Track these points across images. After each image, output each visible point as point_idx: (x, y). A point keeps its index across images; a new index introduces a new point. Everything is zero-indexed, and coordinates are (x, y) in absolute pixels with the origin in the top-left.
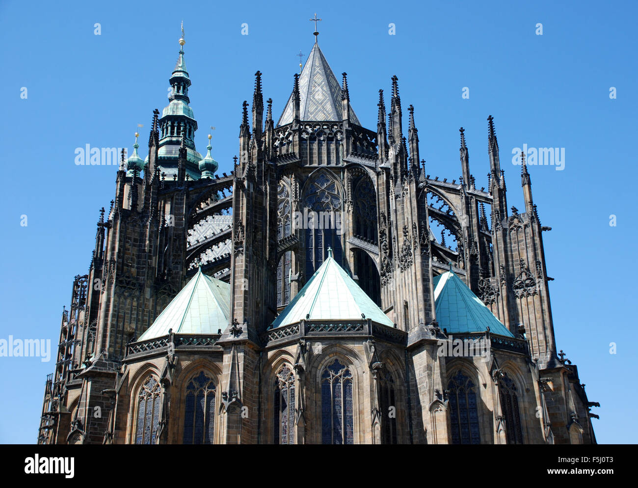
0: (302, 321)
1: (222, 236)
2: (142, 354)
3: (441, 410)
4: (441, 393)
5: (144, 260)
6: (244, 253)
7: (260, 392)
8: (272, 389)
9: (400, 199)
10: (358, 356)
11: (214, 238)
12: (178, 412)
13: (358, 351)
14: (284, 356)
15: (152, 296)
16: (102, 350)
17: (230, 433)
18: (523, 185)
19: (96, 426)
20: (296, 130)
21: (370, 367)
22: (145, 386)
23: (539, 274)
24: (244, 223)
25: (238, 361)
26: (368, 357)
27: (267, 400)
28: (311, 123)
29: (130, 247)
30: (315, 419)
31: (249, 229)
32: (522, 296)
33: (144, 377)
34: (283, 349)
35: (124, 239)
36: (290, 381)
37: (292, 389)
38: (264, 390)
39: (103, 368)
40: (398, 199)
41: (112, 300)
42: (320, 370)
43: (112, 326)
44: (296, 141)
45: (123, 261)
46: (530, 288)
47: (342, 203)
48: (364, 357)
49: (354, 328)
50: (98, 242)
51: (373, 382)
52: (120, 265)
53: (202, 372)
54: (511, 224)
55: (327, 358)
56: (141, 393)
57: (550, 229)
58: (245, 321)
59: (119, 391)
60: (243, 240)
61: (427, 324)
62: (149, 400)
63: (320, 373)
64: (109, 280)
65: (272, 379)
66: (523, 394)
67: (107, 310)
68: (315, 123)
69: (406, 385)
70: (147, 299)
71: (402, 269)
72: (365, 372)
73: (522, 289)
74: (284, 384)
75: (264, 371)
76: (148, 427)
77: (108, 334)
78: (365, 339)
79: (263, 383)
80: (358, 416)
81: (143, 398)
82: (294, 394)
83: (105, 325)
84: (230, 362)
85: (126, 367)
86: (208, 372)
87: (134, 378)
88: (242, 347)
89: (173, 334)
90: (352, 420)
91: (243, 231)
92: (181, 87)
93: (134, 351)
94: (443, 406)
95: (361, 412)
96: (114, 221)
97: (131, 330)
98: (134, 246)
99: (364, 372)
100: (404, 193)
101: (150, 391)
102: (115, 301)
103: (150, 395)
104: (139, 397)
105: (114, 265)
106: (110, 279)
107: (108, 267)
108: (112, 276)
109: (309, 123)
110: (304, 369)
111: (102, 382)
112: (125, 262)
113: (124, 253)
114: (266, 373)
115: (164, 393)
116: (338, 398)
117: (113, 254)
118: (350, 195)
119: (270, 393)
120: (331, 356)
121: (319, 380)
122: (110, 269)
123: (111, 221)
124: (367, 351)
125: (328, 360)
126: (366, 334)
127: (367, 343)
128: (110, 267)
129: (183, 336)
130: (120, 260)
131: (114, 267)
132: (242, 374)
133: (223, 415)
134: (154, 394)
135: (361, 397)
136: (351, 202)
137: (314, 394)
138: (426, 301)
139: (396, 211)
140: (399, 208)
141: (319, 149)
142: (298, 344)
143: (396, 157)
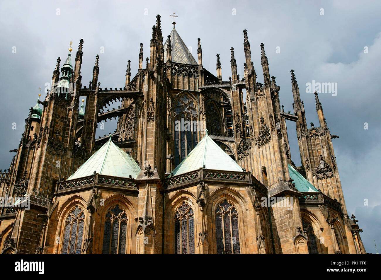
0: (201, 168)
1: (105, 139)
2: (71, 189)
3: (302, 242)
4: (302, 229)
5: (68, 131)
6: (154, 120)
7: (163, 222)
8: (172, 221)
9: (254, 102)
10: (242, 198)
11: (100, 139)
12: (99, 234)
13: (242, 194)
14: (184, 195)
15: (71, 157)
16: (34, 189)
17: (147, 249)
18: (317, 110)
19: (25, 246)
20: (170, 66)
21: (254, 206)
22: (71, 214)
23: (334, 164)
24: (154, 100)
25: (151, 195)
26: (251, 198)
27: (169, 229)
28: (178, 64)
29: (59, 122)
30: (212, 243)
31: (157, 105)
32: (323, 178)
33: (71, 206)
34: (184, 189)
35: (55, 116)
36: (189, 214)
37: (190, 220)
38: (166, 221)
39: (35, 202)
40: (253, 102)
41: (44, 154)
42: (214, 206)
43: (43, 173)
44: (169, 73)
45: (53, 130)
46: (328, 173)
47: (198, 114)
48: (248, 199)
49: (239, 177)
50: (27, 129)
51: (256, 217)
52: (51, 133)
53: (117, 205)
54: (311, 133)
55: (219, 197)
56: (67, 219)
57: (338, 137)
58: (155, 167)
59: (51, 216)
60: (154, 112)
61: (285, 181)
62: (74, 224)
63: (214, 208)
64: (43, 141)
65: (173, 213)
66: (342, 240)
67: (40, 161)
68: (181, 65)
69: (269, 225)
70: (68, 158)
71: (259, 145)
72: (249, 209)
73: (322, 174)
74: (184, 216)
75: (167, 207)
76: (73, 245)
77: (40, 178)
78: (248, 185)
79: (165, 216)
80: (244, 243)
81: (69, 222)
82: (192, 224)
83: (38, 172)
84: (145, 195)
85: (56, 199)
86: (122, 206)
87: (63, 207)
88: (154, 185)
89: (98, 174)
90: (239, 246)
91: (153, 105)
92: (68, 73)
93: (64, 187)
94: (304, 239)
95: (246, 240)
96: (50, 101)
97: (55, 178)
98: (62, 121)
99: (247, 210)
100: (257, 98)
101: (75, 218)
102: (46, 155)
103: (75, 220)
104: (66, 222)
105: (48, 130)
106: (44, 139)
107: (43, 132)
108: (45, 138)
109: (177, 64)
110: (205, 203)
111: (32, 212)
112: (55, 131)
113: (55, 125)
114: (168, 208)
115: (90, 217)
116: (228, 228)
117: (47, 123)
118: (204, 109)
119: (171, 223)
120: (222, 196)
121: (214, 213)
122: (44, 133)
123: (47, 102)
124: (249, 194)
125: (220, 199)
126: (248, 182)
127: (249, 188)
128: (45, 131)
129: (105, 177)
130: (52, 129)
131: (47, 132)
132: (155, 205)
133: (139, 235)
134: (79, 219)
135: (246, 228)
136: (204, 113)
137: (211, 224)
138: (283, 165)
139: (251, 109)
140: (254, 107)
141: (183, 80)
142: (199, 185)
143: (249, 76)
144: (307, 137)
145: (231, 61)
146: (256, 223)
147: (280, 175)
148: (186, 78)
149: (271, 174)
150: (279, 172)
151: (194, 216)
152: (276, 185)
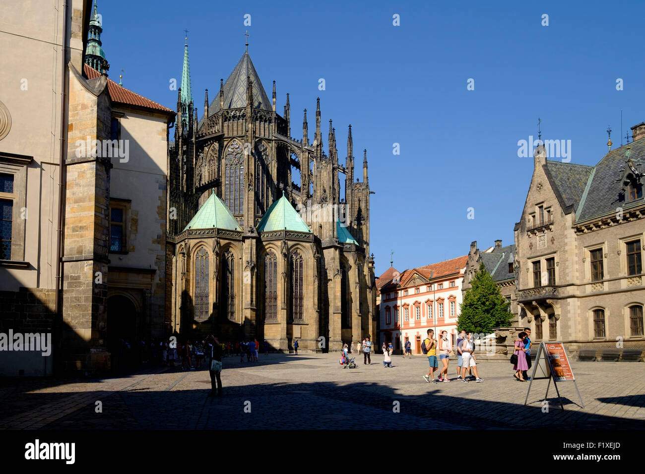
0: (284, 230)
2: (198, 236)
3: (338, 278)
4: (339, 270)
7: (257, 262)
10: (307, 250)
13: (308, 248)
14: (271, 245)
18: (364, 168)
21: (314, 256)
22: (199, 252)
23: (367, 215)
24: (253, 174)
25: (253, 246)
26: (313, 251)
33: (198, 247)
34: (272, 242)
36: (274, 258)
37: (275, 262)
38: (259, 261)
47: (271, 160)
48: (310, 251)
49: (306, 236)
51: (314, 263)
53: (228, 249)
54: (355, 187)
56: (196, 255)
57: (374, 193)
58: (254, 226)
61: (333, 237)
63: (290, 256)
65: (263, 256)
74: (270, 259)
78: (311, 241)
79: (259, 258)
80: (306, 278)
81: (198, 258)
82: (276, 265)
84: (249, 246)
86: (231, 249)
87: (193, 247)
88: (254, 240)
89: (217, 228)
93: (192, 233)
94: (340, 276)
95: (307, 276)
99: (309, 258)
100: (322, 167)
101: (202, 255)
104: (196, 257)
110: (286, 254)
115: (215, 258)
116: (297, 269)
118: (275, 156)
120: (295, 249)
124: (312, 247)
126: (311, 239)
127: (312, 243)
129: (221, 230)
132: (255, 253)
133: (246, 271)
134: (206, 256)
135: (308, 270)
138: (333, 226)
139: (316, 176)
140: (319, 175)
141: (260, 124)
142: (282, 241)
143: (317, 146)
144: (352, 190)
145: (304, 123)
146: (314, 267)
147: (331, 233)
148: (262, 123)
149: (325, 231)
150: (331, 230)
151: (278, 260)
152: (328, 239)
